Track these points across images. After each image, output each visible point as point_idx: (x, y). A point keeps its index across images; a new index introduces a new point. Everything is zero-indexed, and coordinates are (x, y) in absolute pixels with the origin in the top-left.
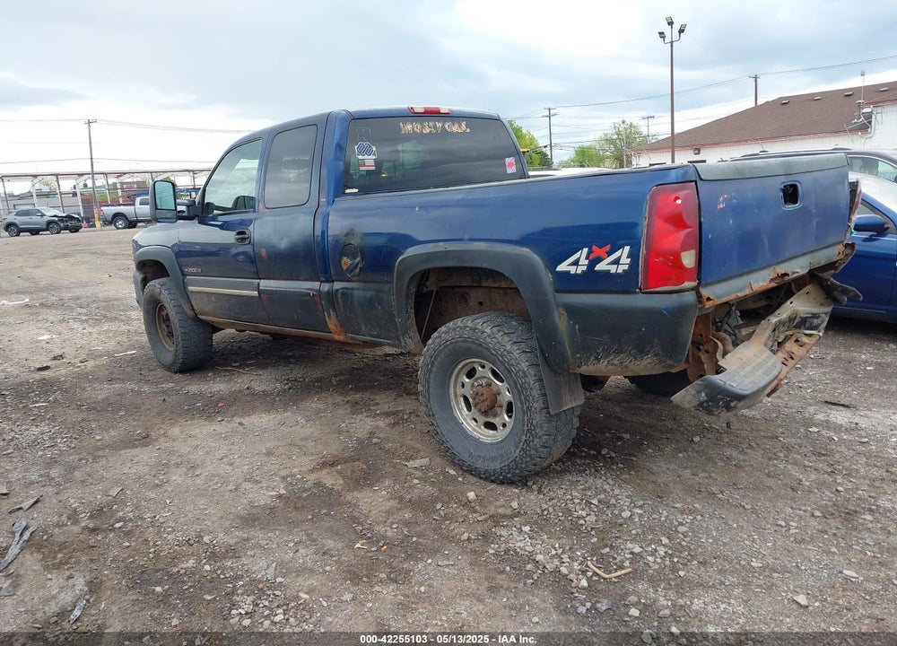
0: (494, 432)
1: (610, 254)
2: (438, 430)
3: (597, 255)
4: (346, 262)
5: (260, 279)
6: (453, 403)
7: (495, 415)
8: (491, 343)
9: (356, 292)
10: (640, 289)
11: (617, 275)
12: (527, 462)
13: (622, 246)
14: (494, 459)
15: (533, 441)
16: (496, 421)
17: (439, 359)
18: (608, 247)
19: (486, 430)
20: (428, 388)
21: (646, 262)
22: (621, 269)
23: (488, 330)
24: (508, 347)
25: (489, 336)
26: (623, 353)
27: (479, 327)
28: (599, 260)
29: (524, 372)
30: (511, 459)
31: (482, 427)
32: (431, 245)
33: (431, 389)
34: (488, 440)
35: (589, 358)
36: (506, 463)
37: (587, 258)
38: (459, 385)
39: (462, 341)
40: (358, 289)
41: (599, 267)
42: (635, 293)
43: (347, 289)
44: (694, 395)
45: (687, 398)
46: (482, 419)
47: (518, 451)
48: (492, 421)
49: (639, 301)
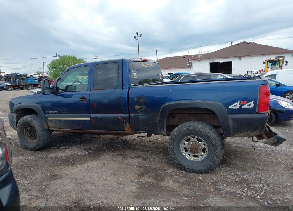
0: (198, 158)
1: (247, 103)
2: (177, 159)
3: (243, 103)
4: (137, 107)
5: (91, 114)
6: (181, 150)
7: (197, 152)
8: (202, 130)
9: (140, 117)
10: (257, 112)
11: (249, 109)
12: (214, 166)
13: (251, 101)
14: (201, 166)
15: (217, 159)
16: (198, 154)
17: (178, 136)
18: (247, 101)
19: (194, 158)
20: (173, 146)
21: (259, 105)
22: (251, 107)
23: (200, 126)
24: (209, 131)
25: (201, 128)
26: (249, 130)
27: (196, 125)
28: (244, 105)
29: (215, 138)
30: (208, 165)
31: (192, 157)
32: (178, 101)
33: (174, 146)
34: (197, 161)
35: (238, 133)
36: (206, 167)
37: (239, 104)
38: (183, 144)
39: (189, 130)
40: (141, 116)
41: (243, 107)
42: (255, 113)
43: (137, 116)
44: (272, 141)
45: (270, 142)
46: (192, 154)
47: (211, 163)
48: (197, 154)
49: (256, 116)
